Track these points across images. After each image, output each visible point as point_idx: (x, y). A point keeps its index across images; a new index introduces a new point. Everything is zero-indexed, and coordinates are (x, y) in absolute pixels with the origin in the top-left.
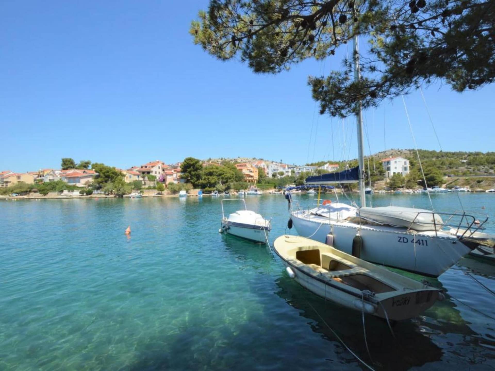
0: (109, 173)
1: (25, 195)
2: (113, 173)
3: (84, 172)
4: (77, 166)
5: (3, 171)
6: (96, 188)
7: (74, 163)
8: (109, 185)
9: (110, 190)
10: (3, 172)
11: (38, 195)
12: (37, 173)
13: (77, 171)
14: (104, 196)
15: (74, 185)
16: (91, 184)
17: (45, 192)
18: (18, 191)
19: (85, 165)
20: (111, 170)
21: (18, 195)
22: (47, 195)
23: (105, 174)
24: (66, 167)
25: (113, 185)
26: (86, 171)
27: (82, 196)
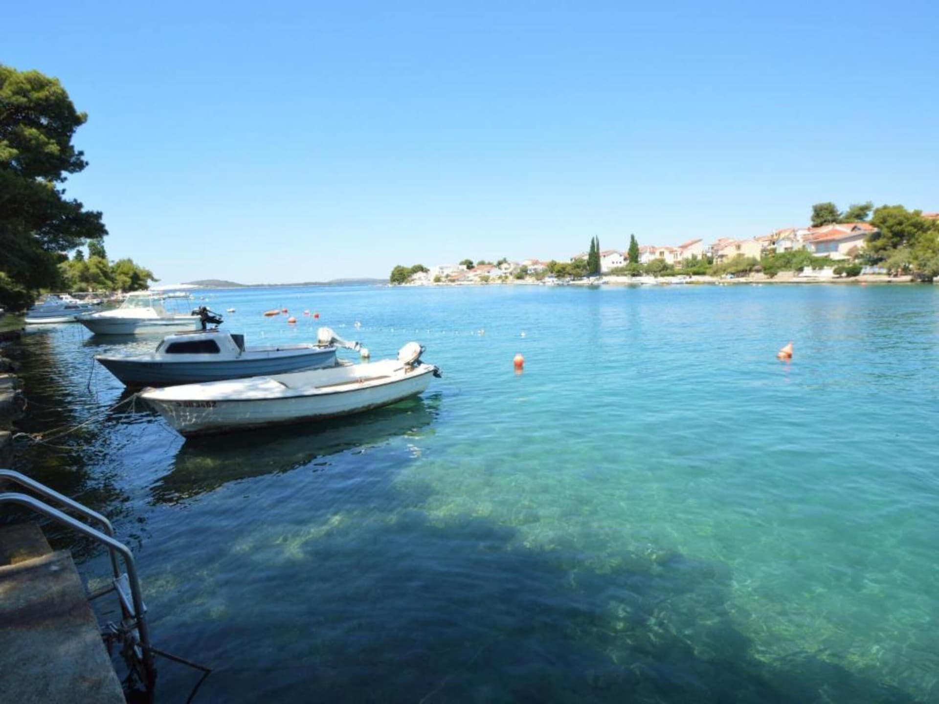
0: (904, 226)
1: (742, 276)
2: (915, 225)
3: (854, 229)
4: (841, 217)
5: (720, 238)
6: (871, 261)
7: (837, 211)
8: (901, 255)
9: (902, 265)
10: (720, 240)
11: (761, 277)
12: (768, 237)
13: (838, 227)
14: (886, 278)
15: (826, 257)
16: (861, 252)
17: (773, 271)
18: (733, 269)
19: (857, 213)
20: (908, 219)
21: (733, 276)
22: (775, 276)
23: (893, 229)
24: (819, 221)
25: (911, 253)
26: (860, 225)
27: (838, 278)
